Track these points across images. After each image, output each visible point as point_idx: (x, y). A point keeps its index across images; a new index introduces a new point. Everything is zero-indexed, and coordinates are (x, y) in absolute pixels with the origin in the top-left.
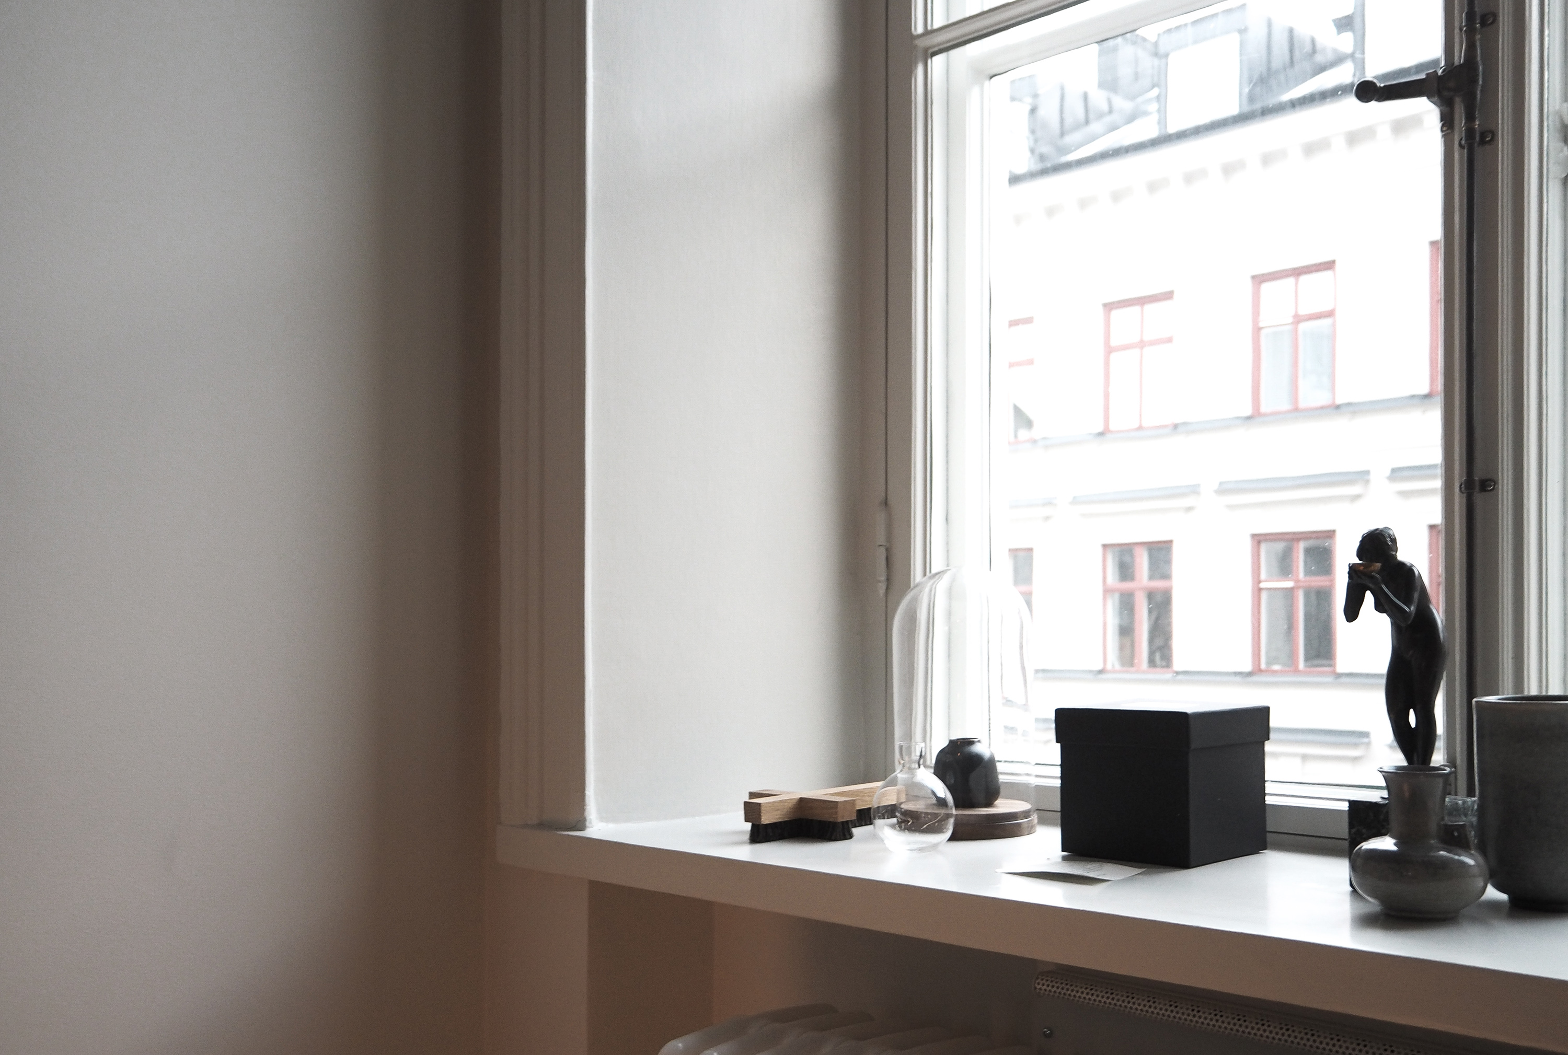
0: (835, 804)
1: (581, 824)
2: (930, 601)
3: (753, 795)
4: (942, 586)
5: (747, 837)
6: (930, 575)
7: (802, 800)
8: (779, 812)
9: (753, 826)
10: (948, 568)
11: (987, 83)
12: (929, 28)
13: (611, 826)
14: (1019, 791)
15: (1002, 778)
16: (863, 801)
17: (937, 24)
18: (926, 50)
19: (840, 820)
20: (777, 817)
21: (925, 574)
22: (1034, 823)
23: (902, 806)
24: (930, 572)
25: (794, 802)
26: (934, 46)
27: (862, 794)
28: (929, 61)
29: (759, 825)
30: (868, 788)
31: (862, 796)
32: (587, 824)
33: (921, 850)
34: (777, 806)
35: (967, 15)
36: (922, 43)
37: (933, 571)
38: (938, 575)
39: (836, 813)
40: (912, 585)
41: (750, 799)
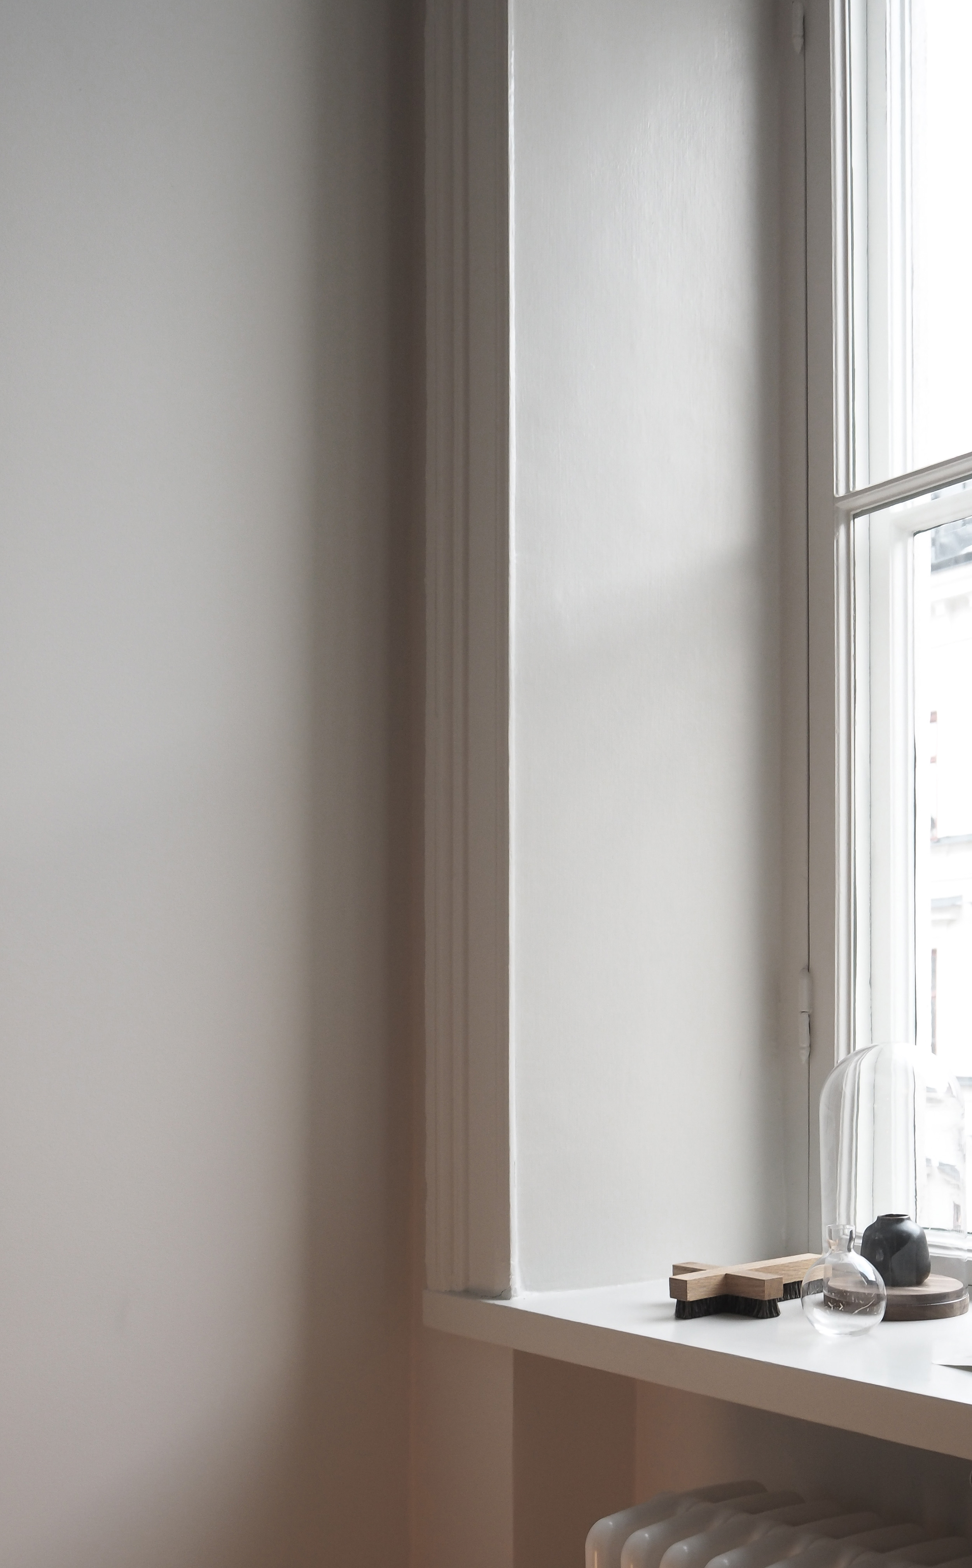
0: (762, 1282)
1: (505, 1293)
2: (855, 1081)
3: (677, 1269)
4: (866, 1063)
5: (673, 1311)
6: (855, 1052)
7: (727, 1276)
8: (705, 1289)
9: (679, 1302)
10: (873, 1044)
11: (910, 540)
12: (851, 489)
13: (536, 1295)
14: (951, 1267)
15: (932, 1251)
16: (789, 1275)
17: (860, 486)
18: (848, 513)
19: (767, 1298)
20: (703, 1293)
21: (849, 1052)
22: (966, 1304)
23: (829, 1283)
24: (854, 1049)
25: (720, 1278)
26: (857, 509)
27: (786, 1268)
28: (852, 522)
29: (684, 1302)
30: (793, 1263)
31: (788, 1270)
32: (512, 1293)
33: (852, 1334)
34: (702, 1283)
35: (890, 477)
36: (843, 506)
37: (858, 1048)
38: (862, 1053)
39: (764, 1291)
40: (836, 1065)
41: (674, 1275)
